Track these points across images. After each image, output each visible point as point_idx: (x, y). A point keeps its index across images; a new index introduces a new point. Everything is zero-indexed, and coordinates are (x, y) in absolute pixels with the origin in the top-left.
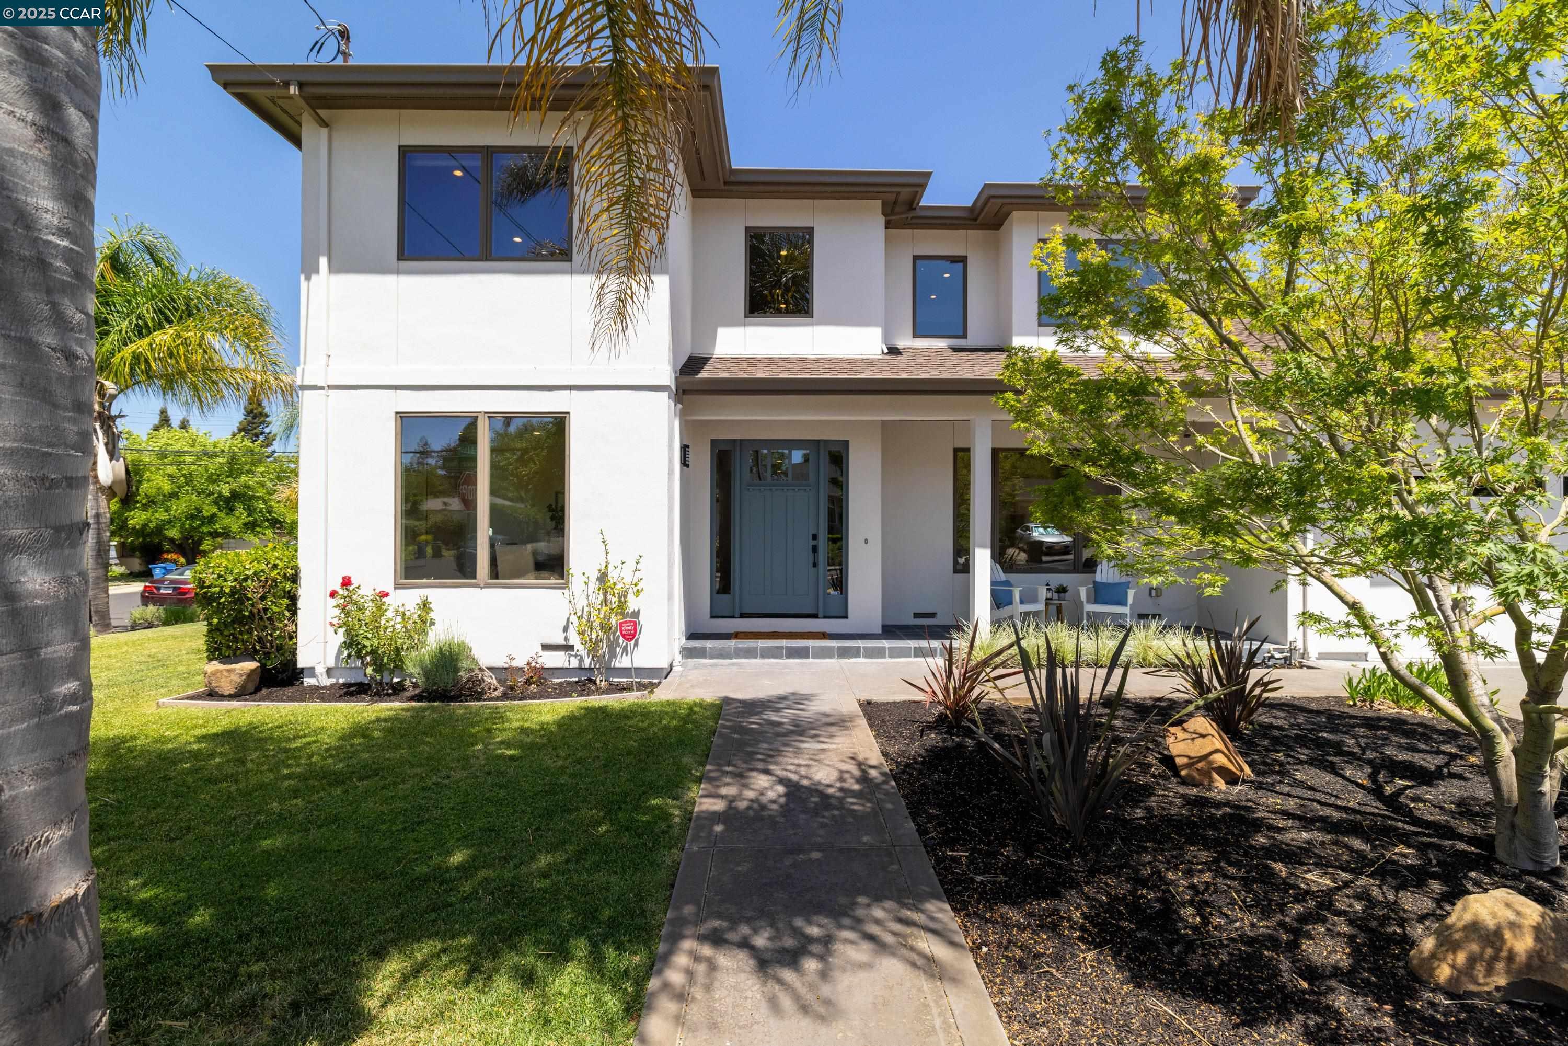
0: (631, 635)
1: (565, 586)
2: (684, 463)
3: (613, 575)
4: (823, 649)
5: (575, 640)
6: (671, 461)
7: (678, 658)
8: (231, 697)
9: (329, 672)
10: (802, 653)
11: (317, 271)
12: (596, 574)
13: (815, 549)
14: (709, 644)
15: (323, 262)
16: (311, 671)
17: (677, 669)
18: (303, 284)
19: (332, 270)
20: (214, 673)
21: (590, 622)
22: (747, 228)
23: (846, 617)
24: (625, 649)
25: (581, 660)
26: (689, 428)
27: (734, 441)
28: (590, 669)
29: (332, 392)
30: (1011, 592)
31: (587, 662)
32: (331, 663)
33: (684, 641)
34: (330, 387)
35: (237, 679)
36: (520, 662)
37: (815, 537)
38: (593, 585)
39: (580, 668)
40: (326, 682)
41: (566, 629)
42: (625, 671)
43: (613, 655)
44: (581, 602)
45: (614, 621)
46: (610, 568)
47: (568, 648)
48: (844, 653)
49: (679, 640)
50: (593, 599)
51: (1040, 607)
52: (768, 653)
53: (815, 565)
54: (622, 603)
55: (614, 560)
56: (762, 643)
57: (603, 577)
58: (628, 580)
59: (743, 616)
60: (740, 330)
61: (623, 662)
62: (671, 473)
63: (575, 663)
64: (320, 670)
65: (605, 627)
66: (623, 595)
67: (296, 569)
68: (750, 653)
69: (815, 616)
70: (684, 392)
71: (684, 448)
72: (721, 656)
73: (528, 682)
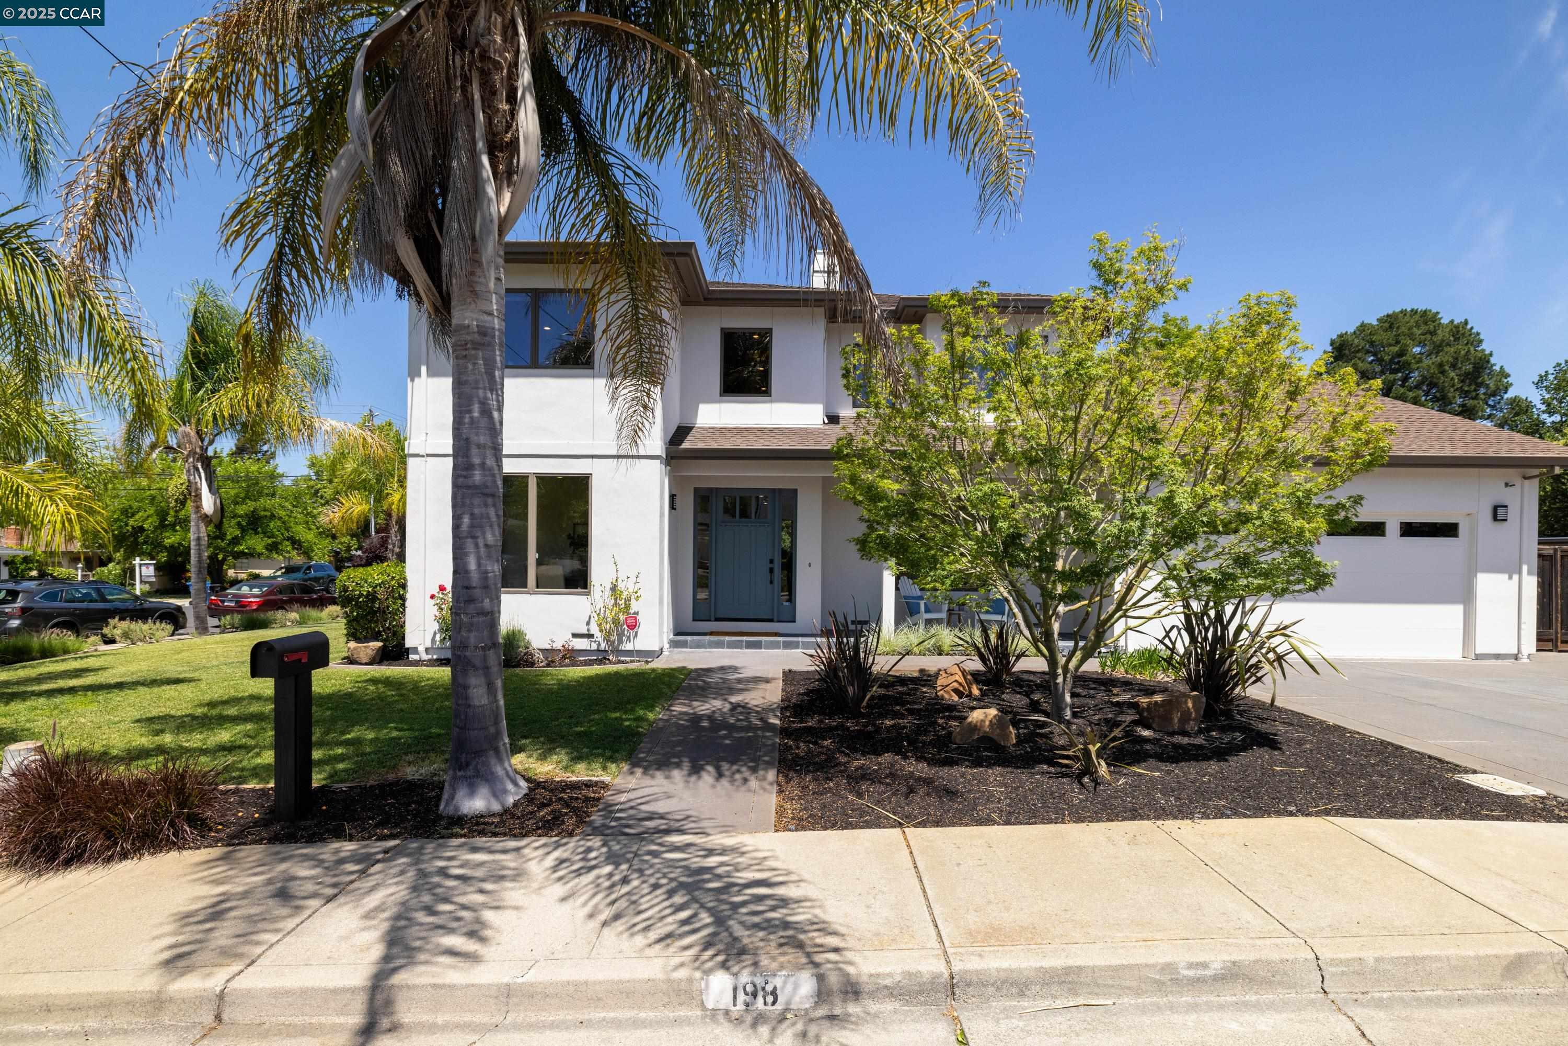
0: (633, 626)
1: (589, 594)
2: (672, 507)
3: (621, 586)
4: (772, 642)
5: (595, 630)
6: (662, 507)
7: (666, 646)
8: (366, 664)
9: (427, 650)
10: (757, 645)
11: (419, 375)
12: (609, 586)
13: (771, 570)
14: (689, 638)
15: (424, 369)
16: (415, 650)
17: (666, 653)
18: (409, 384)
19: (430, 374)
20: (355, 649)
21: (605, 618)
22: (722, 329)
23: (794, 621)
24: (629, 638)
25: (599, 645)
26: (677, 483)
27: (711, 489)
28: (605, 651)
29: (429, 459)
30: (918, 604)
31: (603, 646)
32: (429, 644)
33: (672, 636)
34: (428, 455)
35: (370, 653)
36: (558, 645)
37: (772, 561)
38: (608, 593)
39: (598, 650)
40: (425, 657)
41: (588, 623)
42: (629, 653)
43: (620, 641)
44: (600, 605)
45: (622, 617)
46: (620, 581)
47: (590, 636)
48: (787, 646)
49: (667, 634)
50: (607, 602)
51: (943, 615)
52: (731, 645)
53: (771, 582)
54: (627, 606)
55: (622, 576)
56: (728, 638)
57: (614, 588)
58: (631, 590)
59: (717, 620)
60: (716, 406)
61: (629, 646)
62: (662, 515)
63: (594, 647)
64: (421, 649)
65: (616, 621)
66: (628, 600)
67: (405, 579)
68: (720, 645)
69: (771, 620)
70: (672, 458)
71: (672, 497)
72: (698, 647)
73: (564, 657)
